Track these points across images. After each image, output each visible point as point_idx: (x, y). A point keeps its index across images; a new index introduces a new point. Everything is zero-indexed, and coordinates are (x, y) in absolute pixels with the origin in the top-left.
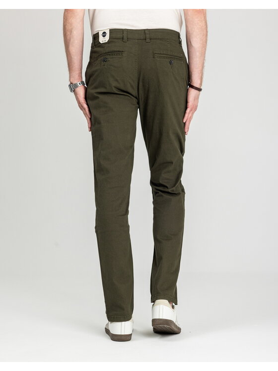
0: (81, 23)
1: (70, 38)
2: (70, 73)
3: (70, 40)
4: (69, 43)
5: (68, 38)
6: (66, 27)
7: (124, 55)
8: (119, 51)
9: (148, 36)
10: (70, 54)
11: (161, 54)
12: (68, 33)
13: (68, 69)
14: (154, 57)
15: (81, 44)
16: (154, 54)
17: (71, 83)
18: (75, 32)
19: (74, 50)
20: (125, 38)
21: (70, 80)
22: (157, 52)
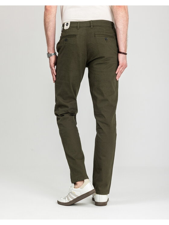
0: (54, 18)
1: (48, 27)
2: (48, 47)
3: (48, 28)
4: (47, 29)
5: (47, 27)
6: (46, 20)
7: (77, 37)
8: (74, 35)
9: (92, 24)
10: (48, 36)
11: (99, 34)
12: (47, 24)
13: (47, 44)
14: (95, 37)
15: (54, 30)
16: (95, 34)
17: (49, 53)
18: (51, 23)
19: (50, 33)
20: (78, 26)
21: (48, 51)
22: (97, 33)
